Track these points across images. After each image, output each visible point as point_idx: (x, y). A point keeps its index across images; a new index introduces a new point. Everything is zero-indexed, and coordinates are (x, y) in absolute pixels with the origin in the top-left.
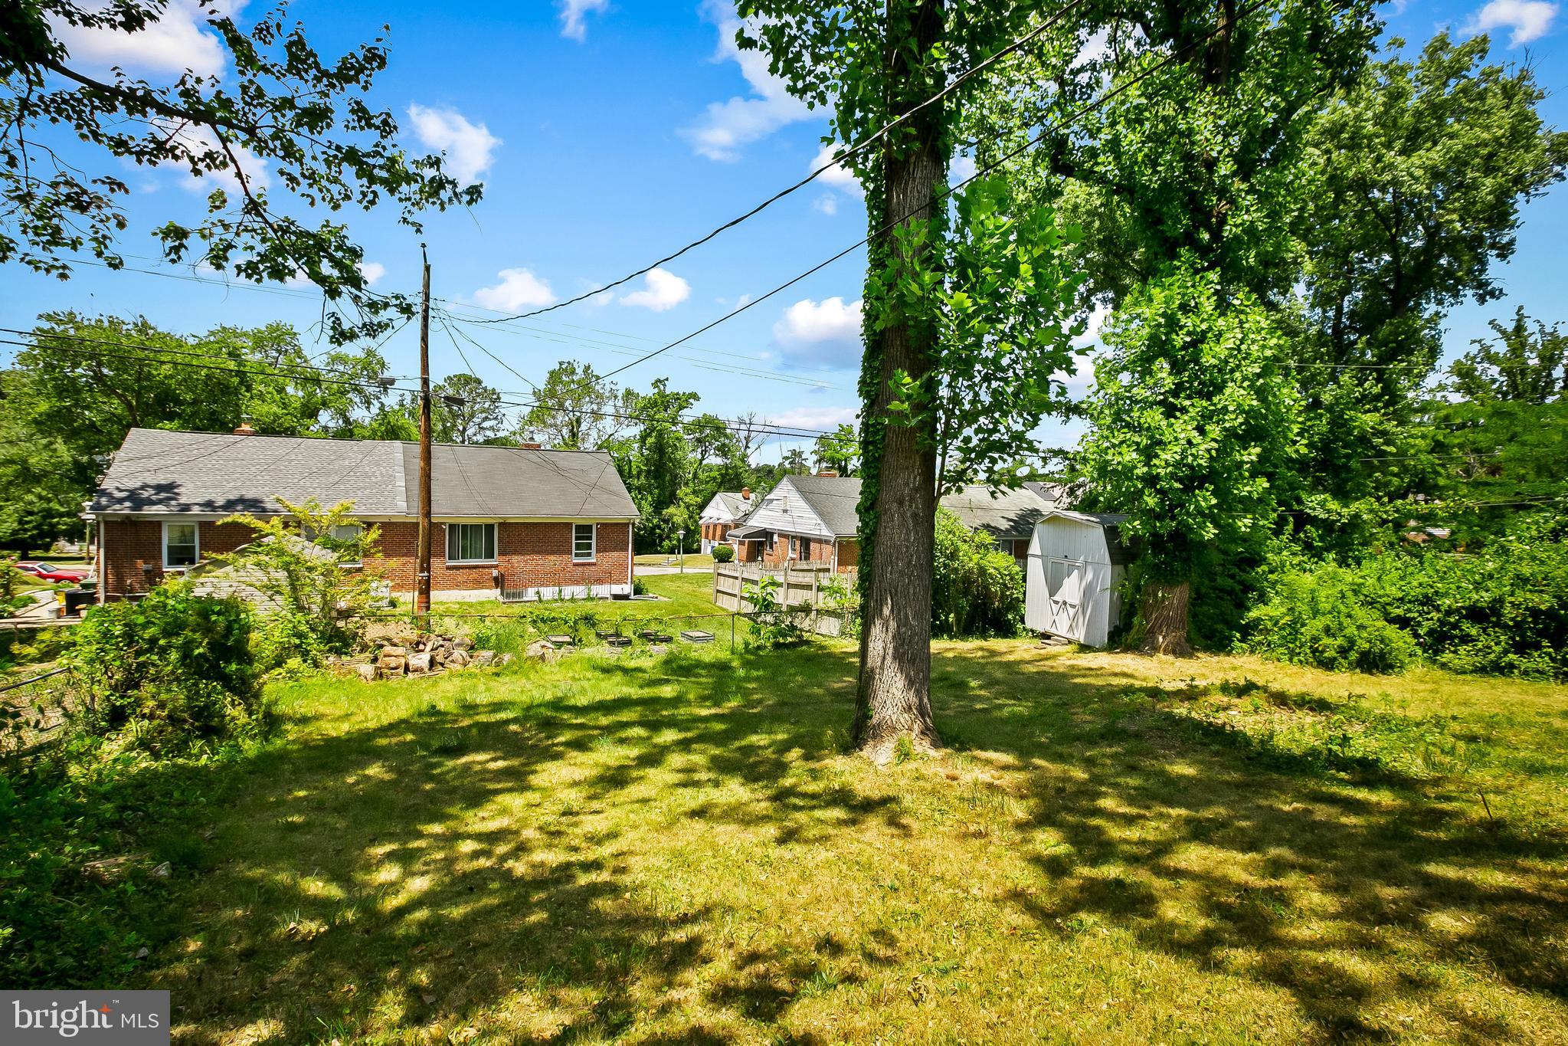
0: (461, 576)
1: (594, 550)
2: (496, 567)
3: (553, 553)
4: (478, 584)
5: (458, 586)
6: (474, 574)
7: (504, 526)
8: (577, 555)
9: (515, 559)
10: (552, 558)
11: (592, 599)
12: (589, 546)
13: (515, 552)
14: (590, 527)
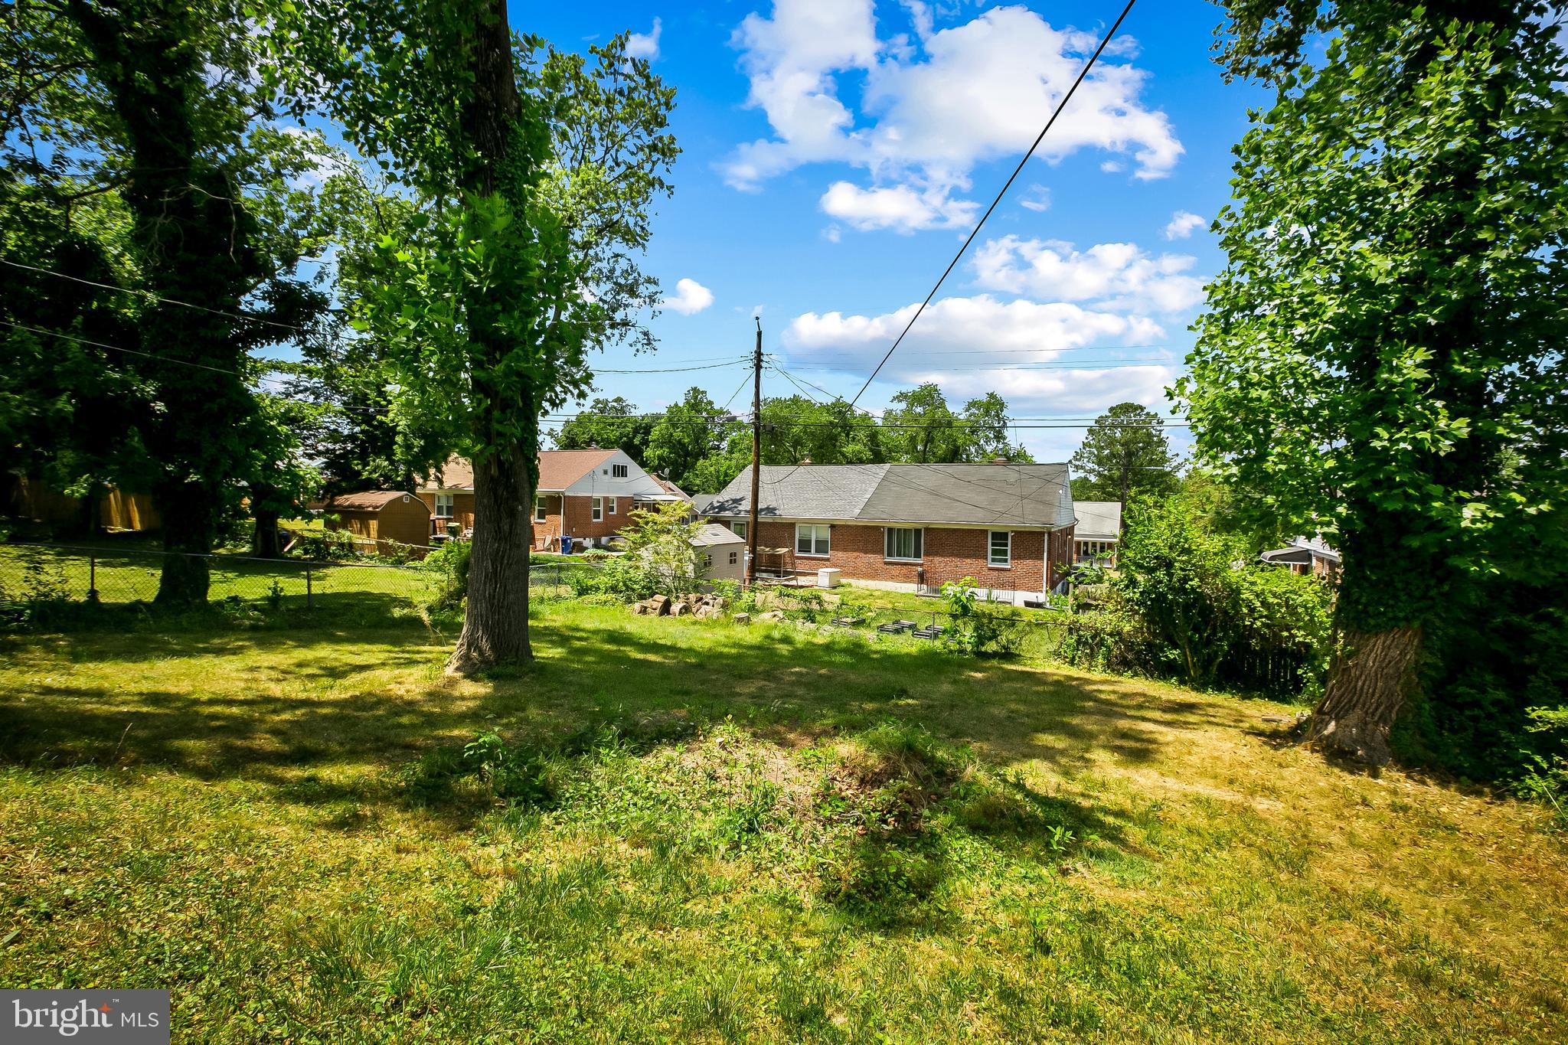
0: (895, 570)
1: (1009, 557)
2: (921, 565)
3: (968, 557)
4: (907, 579)
5: (892, 578)
6: (904, 570)
7: (927, 529)
8: (993, 560)
9: (937, 559)
10: (969, 561)
11: (992, 602)
12: (1005, 553)
13: (937, 554)
14: (1006, 534)
